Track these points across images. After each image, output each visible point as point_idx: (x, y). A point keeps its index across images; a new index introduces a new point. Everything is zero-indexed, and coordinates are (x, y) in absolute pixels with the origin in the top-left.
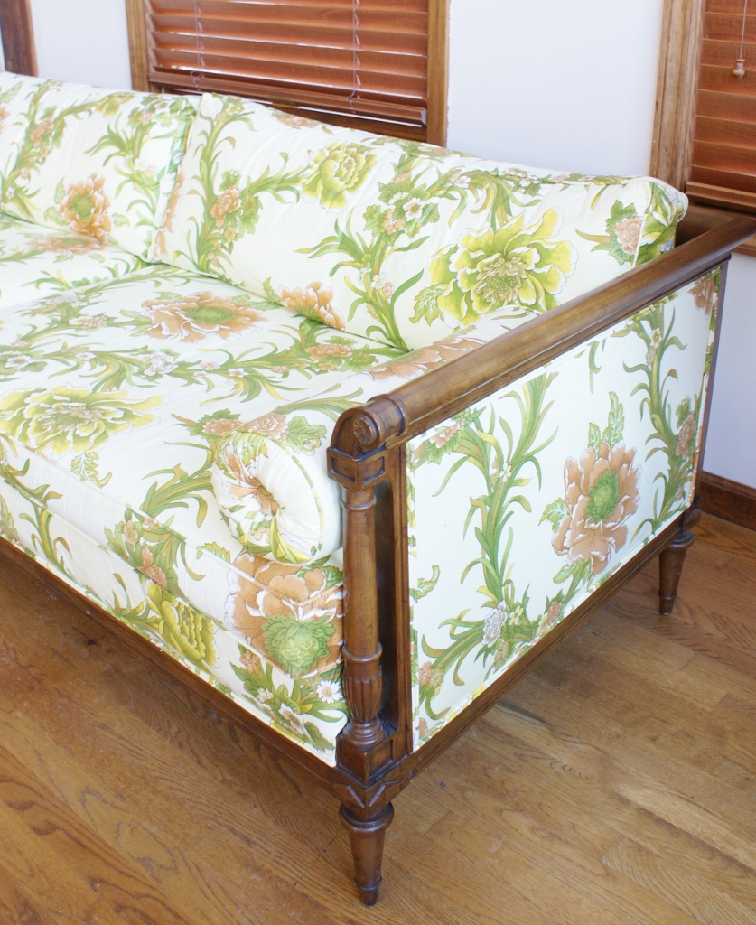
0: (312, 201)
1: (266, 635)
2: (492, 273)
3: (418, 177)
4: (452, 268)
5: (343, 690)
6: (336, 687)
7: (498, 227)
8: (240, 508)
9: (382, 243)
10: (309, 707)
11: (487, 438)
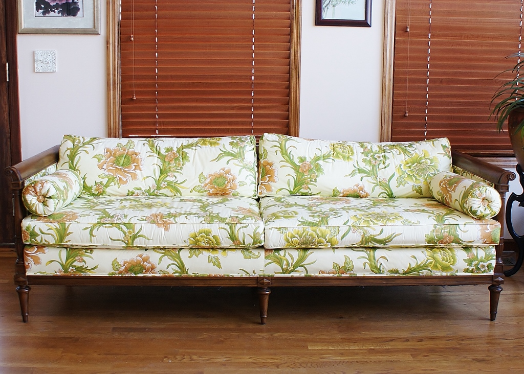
1: (492, 235)
2: (418, 168)
4: (403, 170)
7: (410, 156)
9: (375, 168)
10: (490, 258)
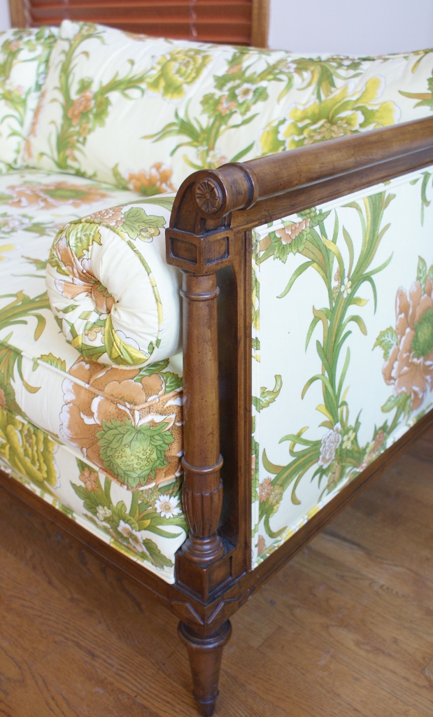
0: (155, 96)
1: (100, 443)
2: (318, 137)
3: (248, 68)
4: (281, 137)
5: (182, 505)
6: (174, 501)
7: (323, 97)
8: (73, 307)
9: (217, 124)
10: (148, 522)
11: (331, 246)
